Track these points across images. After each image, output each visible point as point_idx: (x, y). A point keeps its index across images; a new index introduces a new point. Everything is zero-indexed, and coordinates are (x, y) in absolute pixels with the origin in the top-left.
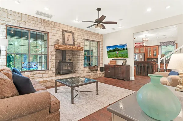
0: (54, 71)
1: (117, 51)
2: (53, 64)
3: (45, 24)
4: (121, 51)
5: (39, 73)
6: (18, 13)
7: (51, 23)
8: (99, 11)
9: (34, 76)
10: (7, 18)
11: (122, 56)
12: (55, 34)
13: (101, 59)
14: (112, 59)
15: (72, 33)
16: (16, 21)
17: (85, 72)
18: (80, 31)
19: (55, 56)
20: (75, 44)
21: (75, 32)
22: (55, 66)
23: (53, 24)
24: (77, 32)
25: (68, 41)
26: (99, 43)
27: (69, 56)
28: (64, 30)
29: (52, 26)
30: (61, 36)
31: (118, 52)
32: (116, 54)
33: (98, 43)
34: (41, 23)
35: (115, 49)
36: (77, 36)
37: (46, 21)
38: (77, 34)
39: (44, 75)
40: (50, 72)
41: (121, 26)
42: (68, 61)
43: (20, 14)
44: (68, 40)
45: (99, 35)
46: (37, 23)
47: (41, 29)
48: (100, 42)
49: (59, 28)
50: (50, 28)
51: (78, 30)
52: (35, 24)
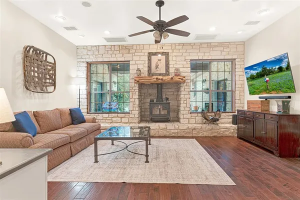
0: (137, 116)
1: (267, 75)
2: (135, 106)
3: (124, 51)
4: (275, 75)
5: (118, 117)
6: (96, 46)
7: (132, 47)
8: (160, 6)
9: (112, 120)
10: (87, 54)
11: (279, 89)
12: (137, 62)
13: (237, 97)
14: (260, 98)
15: (165, 55)
16: (94, 56)
17: (193, 121)
18: (180, 47)
19: (137, 93)
20: (170, 72)
21: (170, 51)
22: (137, 109)
23: (135, 48)
24: (174, 51)
25: (156, 69)
26: (234, 63)
27: (172, 93)
28: (150, 53)
29: (134, 51)
30: (147, 62)
31: (267, 79)
32: (265, 84)
33: (232, 62)
34: (119, 50)
35: (260, 72)
36: (174, 58)
37: (126, 47)
38: (174, 54)
39: (123, 120)
40: (131, 116)
41: (266, 10)
42: (165, 101)
43: (97, 47)
44: (157, 67)
45: (230, 46)
46: (115, 52)
47: (119, 59)
48: (237, 60)
49: (143, 51)
50: (131, 55)
51: (177, 47)
52: (113, 53)
